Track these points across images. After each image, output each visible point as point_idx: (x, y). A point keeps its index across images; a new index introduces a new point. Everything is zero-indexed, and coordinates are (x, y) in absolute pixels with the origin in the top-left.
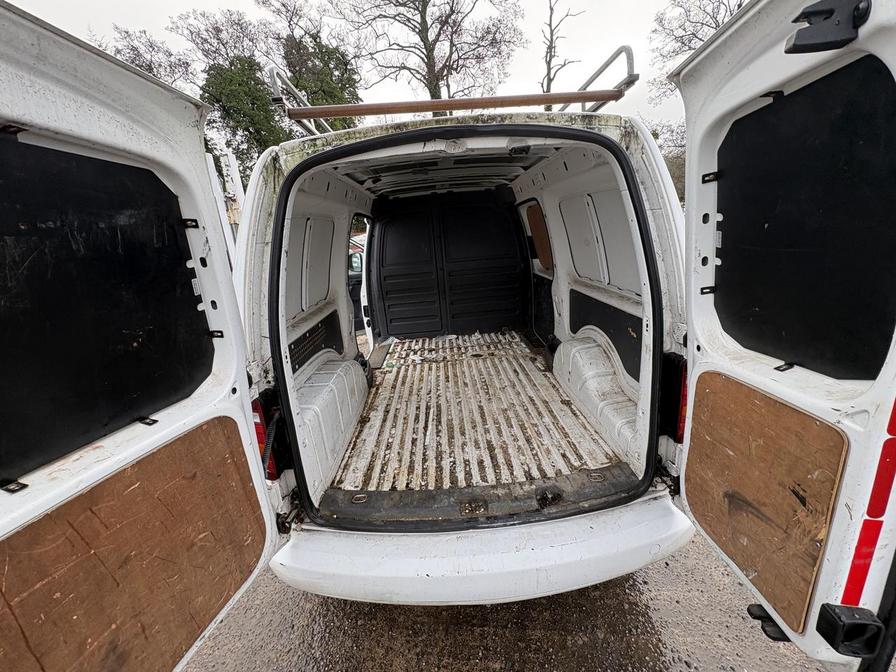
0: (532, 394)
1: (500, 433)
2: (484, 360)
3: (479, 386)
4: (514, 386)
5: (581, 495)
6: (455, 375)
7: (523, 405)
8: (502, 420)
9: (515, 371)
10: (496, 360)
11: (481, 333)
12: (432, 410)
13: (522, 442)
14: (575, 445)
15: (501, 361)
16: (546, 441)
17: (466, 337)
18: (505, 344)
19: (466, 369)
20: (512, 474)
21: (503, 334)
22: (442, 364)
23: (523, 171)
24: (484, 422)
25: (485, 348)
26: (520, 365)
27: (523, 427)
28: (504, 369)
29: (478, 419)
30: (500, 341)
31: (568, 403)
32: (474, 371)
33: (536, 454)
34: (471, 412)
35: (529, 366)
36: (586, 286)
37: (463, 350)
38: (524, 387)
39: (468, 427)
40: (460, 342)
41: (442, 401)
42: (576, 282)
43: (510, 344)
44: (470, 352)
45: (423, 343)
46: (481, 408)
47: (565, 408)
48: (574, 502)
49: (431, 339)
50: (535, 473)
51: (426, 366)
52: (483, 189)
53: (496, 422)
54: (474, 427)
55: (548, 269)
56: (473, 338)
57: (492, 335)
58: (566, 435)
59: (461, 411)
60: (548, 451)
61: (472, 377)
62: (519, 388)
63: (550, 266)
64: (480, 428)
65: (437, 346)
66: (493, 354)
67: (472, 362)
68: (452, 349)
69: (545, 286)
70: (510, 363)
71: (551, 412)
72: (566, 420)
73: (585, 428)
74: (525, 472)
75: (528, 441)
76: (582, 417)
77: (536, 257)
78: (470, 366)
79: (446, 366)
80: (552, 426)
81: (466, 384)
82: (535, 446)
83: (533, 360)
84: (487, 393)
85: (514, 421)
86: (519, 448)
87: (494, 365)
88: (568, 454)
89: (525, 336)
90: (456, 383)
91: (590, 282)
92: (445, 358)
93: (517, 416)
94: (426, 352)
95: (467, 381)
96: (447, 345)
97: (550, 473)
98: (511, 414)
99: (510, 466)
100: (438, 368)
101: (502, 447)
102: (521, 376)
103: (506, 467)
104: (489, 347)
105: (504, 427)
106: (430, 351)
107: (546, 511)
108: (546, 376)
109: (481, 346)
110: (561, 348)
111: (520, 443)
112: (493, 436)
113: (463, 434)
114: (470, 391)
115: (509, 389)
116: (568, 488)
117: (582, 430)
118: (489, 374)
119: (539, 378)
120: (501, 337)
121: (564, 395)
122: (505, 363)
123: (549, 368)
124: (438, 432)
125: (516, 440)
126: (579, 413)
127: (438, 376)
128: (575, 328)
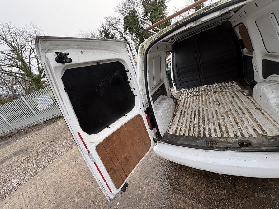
0: (240, 105)
1: (224, 120)
2: (219, 93)
3: (215, 103)
4: (231, 103)
5: (261, 145)
6: (206, 100)
7: (235, 110)
8: (225, 115)
9: (233, 97)
10: (224, 93)
11: (217, 83)
12: (197, 112)
13: (234, 123)
14: (260, 125)
15: (226, 93)
16: (246, 123)
17: (211, 85)
18: (229, 86)
19: (210, 97)
20: (228, 134)
21: (228, 82)
22: (201, 96)
23: (234, 13)
24: (217, 116)
25: (219, 89)
26: (236, 94)
27: (234, 118)
28: (228, 97)
29: (214, 115)
30: (226, 86)
31: (259, 109)
32: (214, 98)
33: (240, 128)
34: (212, 112)
35: (240, 94)
36: (272, 56)
37: (209, 91)
38: (236, 103)
39: (210, 117)
40: (208, 88)
41: (201, 109)
42: (266, 55)
43: (231, 86)
44: (213, 91)
45: (194, 89)
46: (216, 111)
47: (257, 111)
48: (257, 147)
49: (196, 88)
50: (239, 135)
51: (195, 97)
52: (216, 26)
53: (222, 116)
54: (213, 118)
55: (251, 52)
56: (214, 85)
57: (223, 83)
58: (257, 122)
59: (208, 112)
60: (246, 128)
61: (213, 100)
62: (234, 103)
63: (251, 51)
64: (215, 118)
65: (199, 90)
66: (222, 91)
67: (213, 95)
68: (205, 90)
69: (249, 60)
70: (230, 94)
71: (250, 113)
72: (258, 116)
73: (268, 119)
74: (234, 134)
75: (237, 123)
76: (266, 115)
77: (245, 48)
78: (212, 96)
79: (202, 97)
80: (249, 118)
81: (210, 103)
82: (240, 125)
83: (242, 92)
84: (219, 106)
85: (230, 116)
86: (232, 126)
87: (223, 95)
88: (257, 129)
89: (239, 82)
90: (206, 103)
91: (275, 54)
92: (202, 94)
93: (232, 114)
94: (195, 92)
95: (211, 102)
96: (203, 89)
97: (246, 135)
98: (229, 113)
99: (228, 132)
100: (199, 98)
101: (224, 125)
102: (236, 99)
103: (226, 132)
104: (221, 88)
105: (226, 118)
106: (196, 92)
107: (243, 148)
108: (248, 98)
109: (217, 88)
110: (256, 86)
111: (233, 124)
112: (221, 121)
113: (208, 120)
114: (212, 105)
115: (229, 104)
116: (254, 142)
117: (266, 120)
118: (220, 99)
119: (244, 99)
120: (227, 84)
121: (258, 106)
122: (228, 94)
123: (250, 94)
124: (199, 119)
125: (231, 122)
126: (265, 113)
127: (199, 101)
128: (265, 76)
